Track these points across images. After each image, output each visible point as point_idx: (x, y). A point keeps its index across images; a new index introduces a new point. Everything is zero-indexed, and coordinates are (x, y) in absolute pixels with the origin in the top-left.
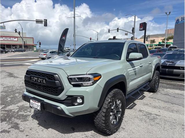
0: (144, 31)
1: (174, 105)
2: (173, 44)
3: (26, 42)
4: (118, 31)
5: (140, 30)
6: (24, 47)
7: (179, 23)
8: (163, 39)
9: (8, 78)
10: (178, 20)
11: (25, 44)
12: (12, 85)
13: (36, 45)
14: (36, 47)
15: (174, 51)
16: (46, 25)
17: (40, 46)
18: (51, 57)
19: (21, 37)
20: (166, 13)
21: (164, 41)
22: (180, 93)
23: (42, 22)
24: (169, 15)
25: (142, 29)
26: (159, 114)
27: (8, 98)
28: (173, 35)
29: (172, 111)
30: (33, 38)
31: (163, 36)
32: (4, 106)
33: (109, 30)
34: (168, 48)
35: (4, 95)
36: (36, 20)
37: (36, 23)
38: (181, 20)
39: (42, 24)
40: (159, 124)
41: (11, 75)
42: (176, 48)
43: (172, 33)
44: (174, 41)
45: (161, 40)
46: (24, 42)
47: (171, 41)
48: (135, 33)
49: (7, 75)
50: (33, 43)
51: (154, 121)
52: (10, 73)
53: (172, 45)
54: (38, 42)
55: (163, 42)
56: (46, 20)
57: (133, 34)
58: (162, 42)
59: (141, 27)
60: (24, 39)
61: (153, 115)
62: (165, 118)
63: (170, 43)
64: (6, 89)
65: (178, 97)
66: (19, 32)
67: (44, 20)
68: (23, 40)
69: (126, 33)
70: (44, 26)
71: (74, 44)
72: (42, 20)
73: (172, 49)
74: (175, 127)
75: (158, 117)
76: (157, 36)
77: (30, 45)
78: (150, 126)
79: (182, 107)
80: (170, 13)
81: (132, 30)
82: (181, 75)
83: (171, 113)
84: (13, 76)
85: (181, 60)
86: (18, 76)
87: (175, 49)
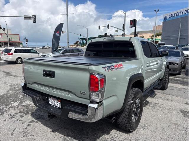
0: (134, 28)
1: (168, 95)
2: (161, 40)
3: (11, 39)
4: (108, 28)
5: (130, 27)
6: (9, 44)
7: (166, 21)
8: (152, 35)
9: (8, 77)
10: (166, 18)
11: (10, 41)
12: (17, 84)
13: (22, 42)
14: (22, 44)
15: (163, 47)
16: (35, 21)
17: (27, 44)
18: (46, 55)
19: (6, 34)
20: (155, 11)
21: (152, 37)
22: (172, 86)
23: (31, 18)
24: (157, 12)
25: (132, 25)
26: (157, 103)
27: (19, 95)
28: (161, 32)
29: (168, 100)
30: (19, 35)
31: (151, 33)
32: (19, 102)
33: (99, 26)
34: (157, 45)
35: (15, 93)
36: (24, 16)
37: (24, 19)
38: (169, 18)
39: (31, 20)
40: (159, 110)
41: (9, 74)
42: (164, 44)
43: (160, 30)
44: (162, 37)
45: (150, 36)
46: (10, 39)
47: (159, 38)
48: (125, 30)
49: (5, 74)
50: (19, 40)
51: (154, 108)
52: (7, 72)
53: (160, 42)
54: (25, 39)
55: (152, 39)
56: (35, 16)
57: (123, 31)
58: (150, 38)
59: (132, 24)
60: (9, 35)
61: (153, 104)
62: (163, 105)
63: (158, 39)
64: (13, 87)
65: (170, 89)
66: (4, 28)
67: (33, 16)
68: (8, 37)
69: (117, 29)
70: (33, 22)
71: (68, 42)
72: (31, 16)
73: (161, 46)
74: (172, 112)
75: (157, 105)
76: (146, 32)
77: (16, 43)
78: (152, 112)
79: (175, 97)
80: (158, 10)
81: (123, 27)
82: (171, 70)
83: (167, 102)
84: (11, 75)
85: (171, 57)
86: (17, 75)
87: (163, 46)
